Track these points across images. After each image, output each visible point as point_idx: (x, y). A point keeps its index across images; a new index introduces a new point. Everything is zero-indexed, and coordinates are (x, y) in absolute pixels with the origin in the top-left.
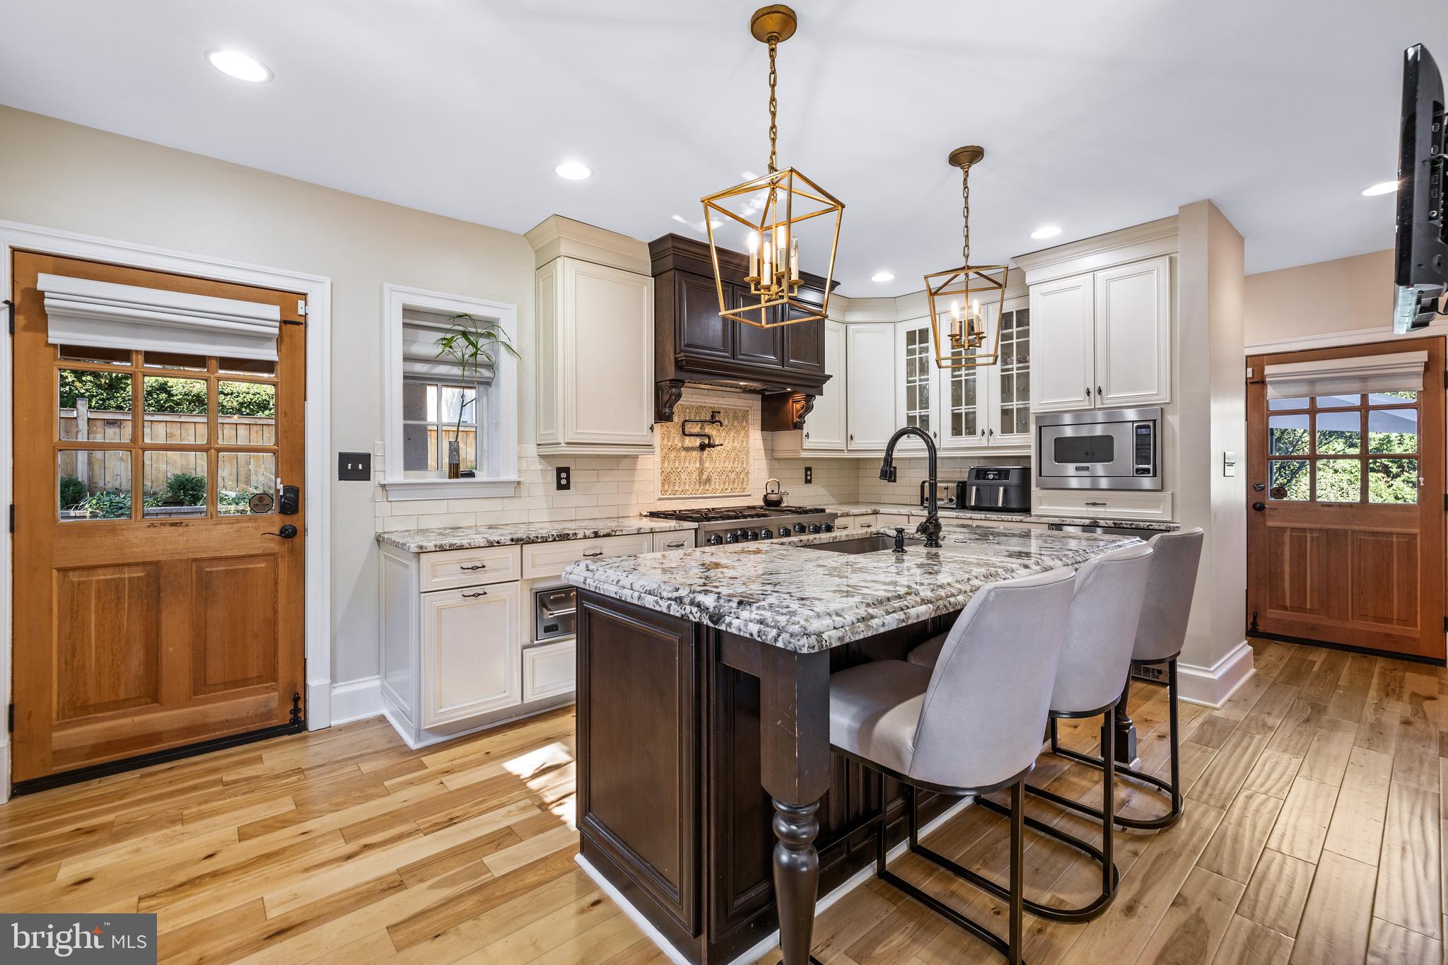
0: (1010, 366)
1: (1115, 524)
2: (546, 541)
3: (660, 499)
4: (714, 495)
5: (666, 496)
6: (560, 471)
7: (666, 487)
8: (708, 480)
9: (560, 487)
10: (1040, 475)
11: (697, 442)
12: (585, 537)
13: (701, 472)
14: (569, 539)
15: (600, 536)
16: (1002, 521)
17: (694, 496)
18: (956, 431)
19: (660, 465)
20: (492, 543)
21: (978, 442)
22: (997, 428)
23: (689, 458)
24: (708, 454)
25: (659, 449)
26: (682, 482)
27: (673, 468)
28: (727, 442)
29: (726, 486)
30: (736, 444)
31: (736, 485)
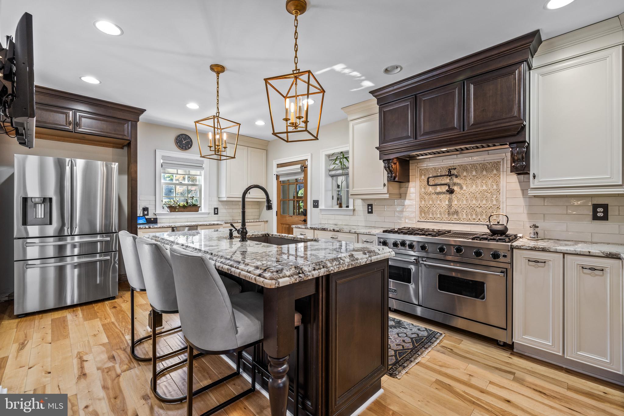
3: (418, 221)
4: (461, 222)
5: (423, 220)
6: (369, 205)
7: (423, 215)
8: (456, 212)
9: (369, 212)
13: (450, 206)
17: (444, 221)
19: (418, 203)
23: (440, 199)
24: (456, 196)
25: (418, 194)
26: (434, 213)
27: (428, 205)
28: (474, 186)
29: (474, 217)
30: (484, 188)
31: (484, 217)
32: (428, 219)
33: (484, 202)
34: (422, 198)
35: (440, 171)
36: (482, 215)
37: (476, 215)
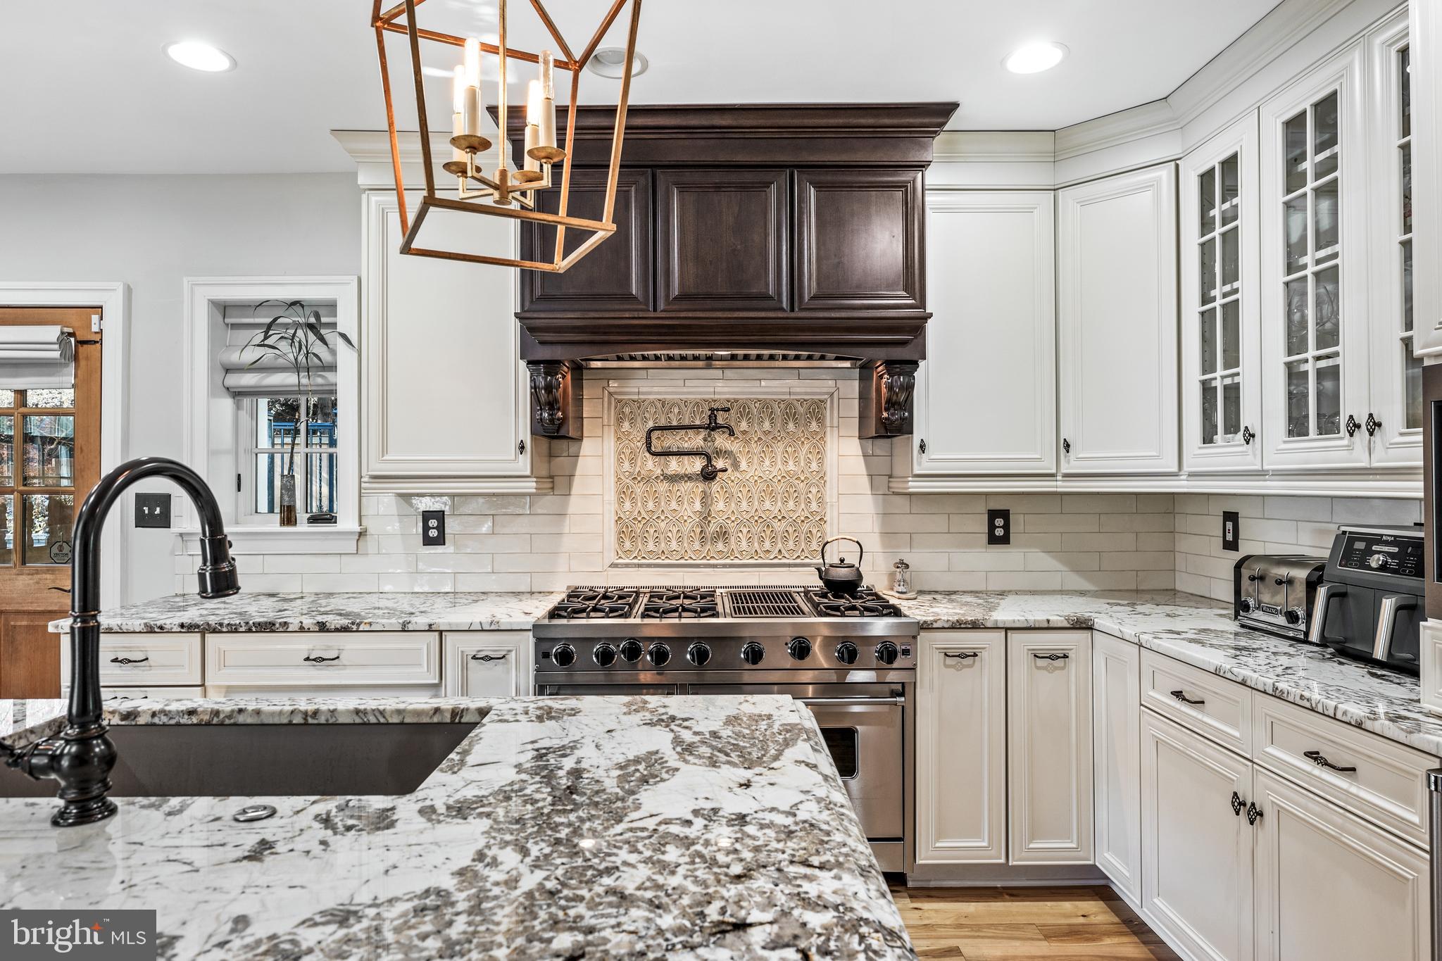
3: (612, 566)
4: (737, 561)
5: (627, 561)
6: (428, 516)
7: (628, 545)
8: (723, 535)
9: (428, 541)
11: (697, 464)
12: (302, 629)
13: (706, 517)
14: (275, 632)
15: (328, 631)
18: (1297, 427)
19: (613, 507)
22: (1394, 412)
23: (679, 494)
24: (722, 488)
25: (613, 479)
26: (662, 537)
27: (643, 512)
28: (767, 462)
29: (767, 545)
30: (791, 466)
31: (791, 544)
32: (644, 558)
33: (791, 504)
34: (623, 493)
35: (676, 410)
36: (785, 539)
37: (773, 540)
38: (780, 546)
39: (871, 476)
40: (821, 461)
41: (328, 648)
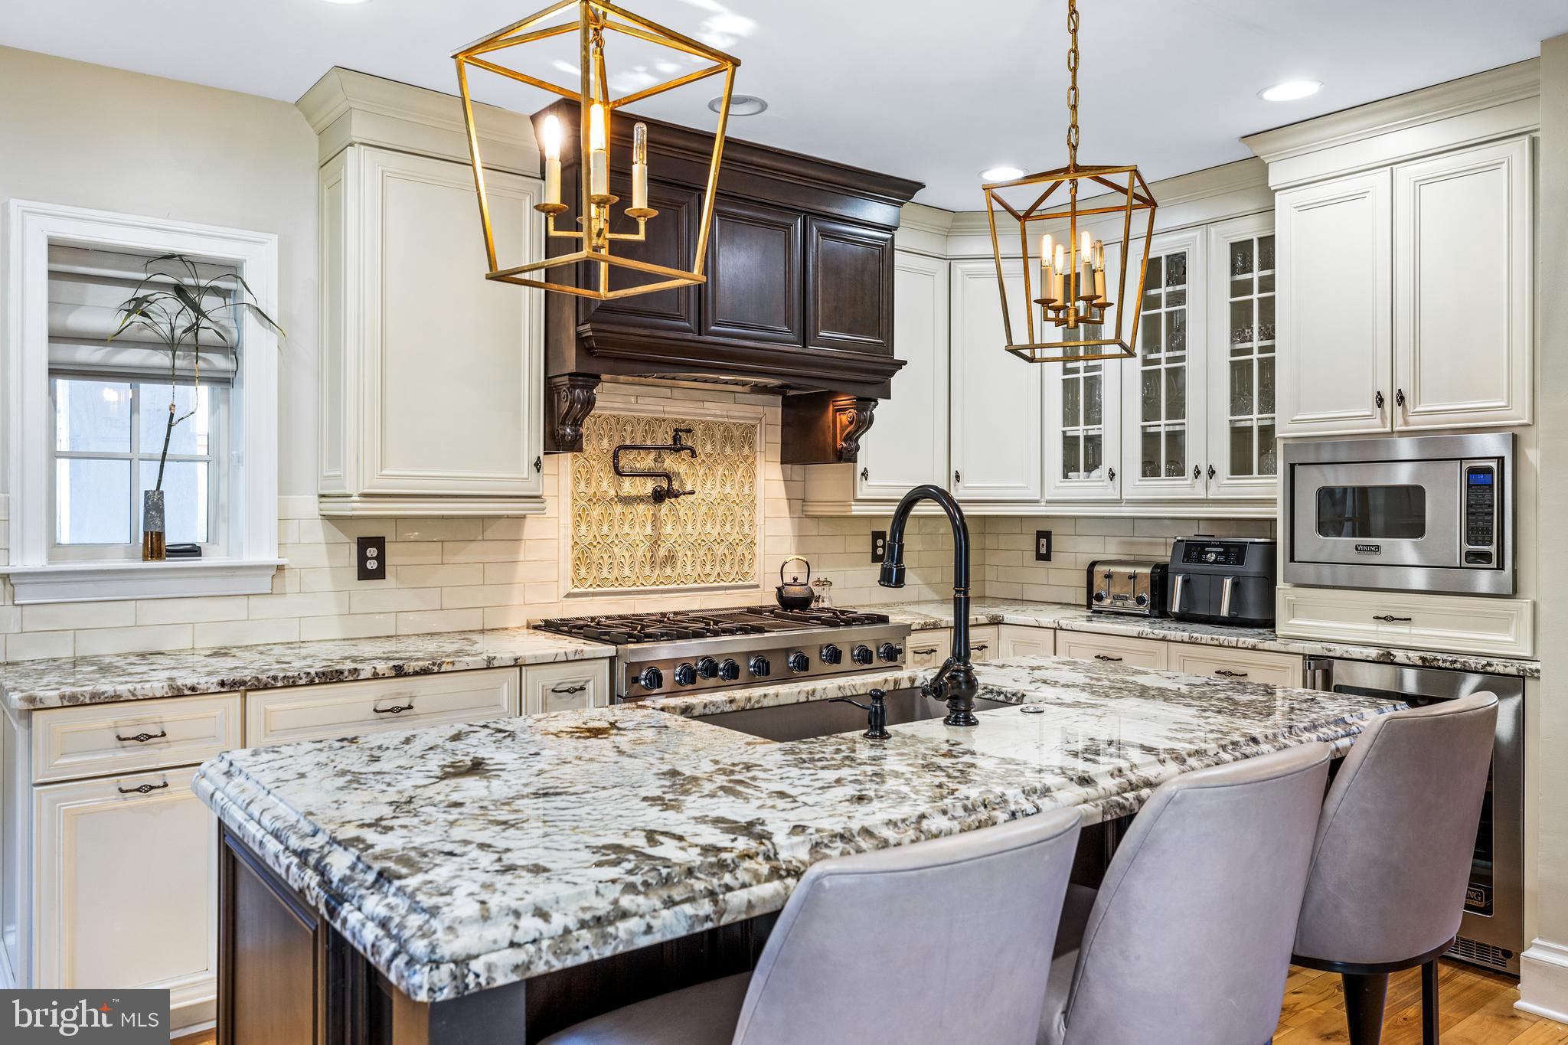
0: (1248, 345)
1: (1423, 659)
2: (294, 685)
3: (568, 595)
4: (682, 586)
5: (582, 590)
6: (364, 543)
7: (583, 572)
8: (670, 559)
9: (364, 574)
10: (1292, 559)
11: (648, 486)
12: (376, 676)
13: (655, 543)
14: (341, 681)
15: (407, 675)
16: (1220, 646)
17: (642, 588)
18: (1150, 468)
19: (570, 531)
20: (179, 689)
21: (1188, 489)
22: (1223, 464)
23: (631, 517)
24: (670, 510)
25: (570, 501)
26: (615, 563)
27: (598, 537)
28: (709, 486)
29: (708, 569)
30: (728, 489)
31: (727, 568)
32: (598, 585)
33: (728, 527)
34: (579, 517)
36: (723, 562)
37: (713, 563)
38: (718, 569)
39: (789, 499)
40: (751, 488)
41: (399, 695)
